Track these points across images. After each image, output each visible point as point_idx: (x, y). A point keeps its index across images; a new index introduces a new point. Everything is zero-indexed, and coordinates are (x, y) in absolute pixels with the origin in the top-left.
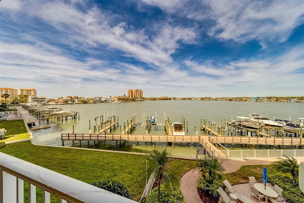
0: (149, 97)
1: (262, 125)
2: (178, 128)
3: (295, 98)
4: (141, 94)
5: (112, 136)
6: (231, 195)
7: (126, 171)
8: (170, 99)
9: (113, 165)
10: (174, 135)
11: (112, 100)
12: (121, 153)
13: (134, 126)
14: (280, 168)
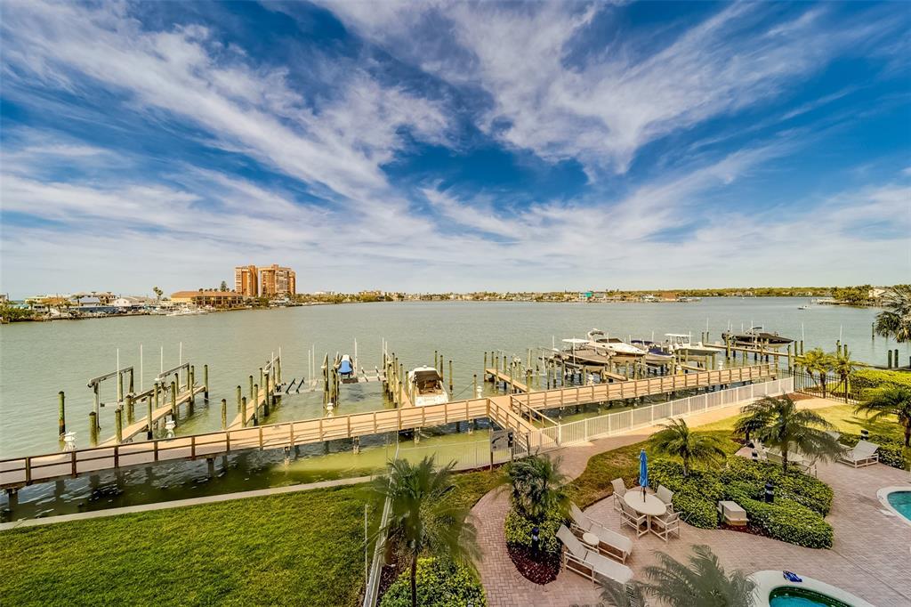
0: (319, 293)
1: (611, 354)
2: (428, 382)
3: (650, 293)
4: (289, 283)
5: (189, 441)
6: (586, 537)
7: (272, 560)
8: (389, 299)
9: (209, 555)
10: (417, 405)
11: (166, 304)
12: (238, 500)
13: (276, 394)
14: (665, 446)
